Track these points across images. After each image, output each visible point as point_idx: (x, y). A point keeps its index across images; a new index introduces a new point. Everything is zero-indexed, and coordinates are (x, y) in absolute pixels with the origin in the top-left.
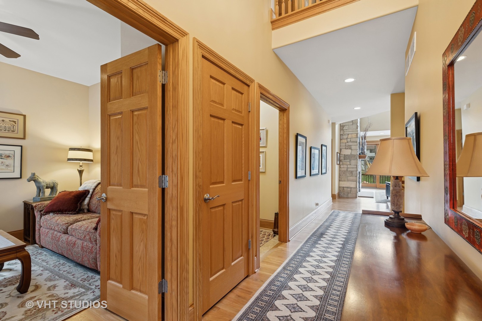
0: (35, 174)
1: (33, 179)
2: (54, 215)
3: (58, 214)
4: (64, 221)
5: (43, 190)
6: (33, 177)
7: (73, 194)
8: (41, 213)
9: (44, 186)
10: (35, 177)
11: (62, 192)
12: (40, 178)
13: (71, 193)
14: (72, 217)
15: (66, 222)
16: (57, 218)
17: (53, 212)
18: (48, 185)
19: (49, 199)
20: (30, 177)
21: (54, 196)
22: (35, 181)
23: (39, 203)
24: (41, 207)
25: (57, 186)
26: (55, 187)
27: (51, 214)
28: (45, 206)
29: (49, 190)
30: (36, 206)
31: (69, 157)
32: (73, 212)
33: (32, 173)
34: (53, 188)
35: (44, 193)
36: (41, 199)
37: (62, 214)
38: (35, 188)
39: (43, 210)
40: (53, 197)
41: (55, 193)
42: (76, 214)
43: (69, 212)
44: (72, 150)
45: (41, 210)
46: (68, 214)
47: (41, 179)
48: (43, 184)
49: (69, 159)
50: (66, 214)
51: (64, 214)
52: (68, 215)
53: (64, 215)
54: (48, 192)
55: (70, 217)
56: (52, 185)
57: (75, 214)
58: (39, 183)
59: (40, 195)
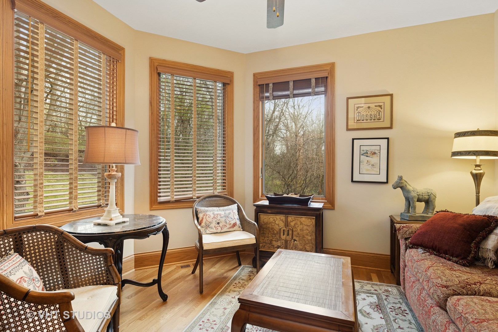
0: (402, 178)
1: (400, 185)
2: (424, 255)
3: (431, 254)
4: (441, 278)
5: (413, 203)
6: (399, 182)
7: (460, 221)
8: (406, 244)
9: (415, 197)
10: (402, 182)
11: (442, 211)
12: (409, 185)
13: (457, 216)
14: (458, 274)
15: (445, 283)
16: (428, 263)
17: (424, 247)
18: (421, 197)
19: (421, 219)
20: (397, 182)
21: (430, 215)
22: (402, 188)
23: (405, 225)
24: (406, 231)
25: (434, 199)
26: (431, 201)
27: (420, 251)
28: (412, 232)
29: (423, 204)
30: (399, 229)
31: (455, 149)
32: (462, 259)
33: (398, 176)
34: (428, 202)
35: (414, 208)
36: (409, 218)
37: (438, 256)
38: (404, 199)
39: (409, 238)
40: (428, 217)
41: (431, 211)
42: (467, 266)
43: (451, 258)
44: (459, 136)
45: (406, 236)
46: (449, 260)
47: (411, 186)
48: (413, 194)
49: (455, 154)
50: (445, 259)
51: (442, 257)
52: (450, 263)
53: (443, 260)
54: (420, 207)
55: (454, 273)
56: (427, 197)
57: (464, 265)
58: (408, 191)
59: (409, 211)
